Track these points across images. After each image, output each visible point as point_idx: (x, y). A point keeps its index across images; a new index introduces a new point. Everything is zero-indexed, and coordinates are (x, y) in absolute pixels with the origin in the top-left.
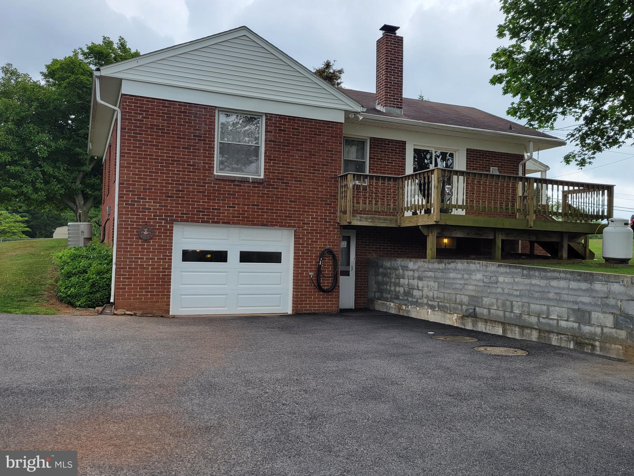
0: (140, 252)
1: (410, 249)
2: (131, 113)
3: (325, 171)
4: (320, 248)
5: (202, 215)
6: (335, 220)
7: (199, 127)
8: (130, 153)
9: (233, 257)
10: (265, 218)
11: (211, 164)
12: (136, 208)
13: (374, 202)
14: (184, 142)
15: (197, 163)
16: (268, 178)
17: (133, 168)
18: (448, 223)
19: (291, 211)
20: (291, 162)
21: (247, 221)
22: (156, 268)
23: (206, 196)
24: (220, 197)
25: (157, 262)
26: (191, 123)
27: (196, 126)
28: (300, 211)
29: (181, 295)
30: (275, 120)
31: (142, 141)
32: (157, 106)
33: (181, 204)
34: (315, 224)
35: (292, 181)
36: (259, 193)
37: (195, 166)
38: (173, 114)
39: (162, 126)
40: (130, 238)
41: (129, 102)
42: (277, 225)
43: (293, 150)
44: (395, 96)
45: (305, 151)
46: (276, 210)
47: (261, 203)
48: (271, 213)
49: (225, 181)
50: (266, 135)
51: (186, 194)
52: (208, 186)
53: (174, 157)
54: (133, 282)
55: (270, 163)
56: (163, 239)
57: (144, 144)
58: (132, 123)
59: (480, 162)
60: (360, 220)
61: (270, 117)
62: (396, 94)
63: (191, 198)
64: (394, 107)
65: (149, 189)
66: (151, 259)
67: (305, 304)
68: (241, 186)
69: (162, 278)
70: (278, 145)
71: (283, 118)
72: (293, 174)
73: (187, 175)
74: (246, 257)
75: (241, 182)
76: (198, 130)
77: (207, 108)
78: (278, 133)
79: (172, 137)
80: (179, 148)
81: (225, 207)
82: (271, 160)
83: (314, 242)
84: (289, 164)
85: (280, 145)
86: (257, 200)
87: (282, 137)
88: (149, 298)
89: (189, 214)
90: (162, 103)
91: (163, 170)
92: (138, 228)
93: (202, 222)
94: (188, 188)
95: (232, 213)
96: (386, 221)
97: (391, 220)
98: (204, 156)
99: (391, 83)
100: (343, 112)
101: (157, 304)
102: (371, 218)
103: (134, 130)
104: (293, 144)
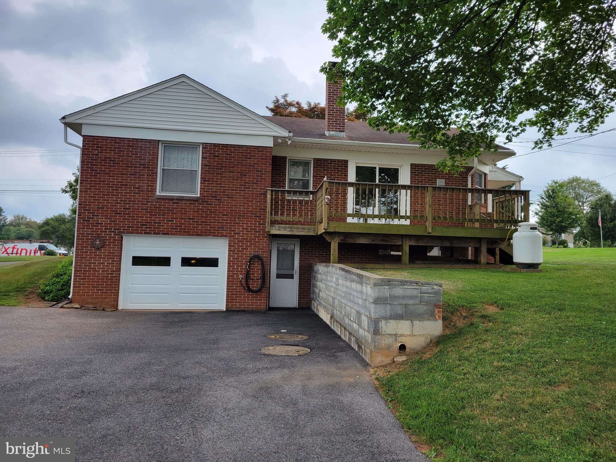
0: (93, 258)
1: (352, 255)
2: (89, 149)
3: (255, 189)
4: (250, 254)
5: (145, 228)
6: (264, 230)
7: (144, 157)
8: (88, 181)
9: (176, 262)
10: (199, 230)
11: (153, 186)
12: (91, 223)
13: (309, 214)
14: (131, 170)
15: (142, 186)
16: (203, 196)
17: (90, 192)
18: (337, 230)
19: (223, 223)
20: (224, 182)
21: (184, 232)
22: (106, 271)
23: (148, 212)
24: (161, 213)
25: (106, 266)
26: (137, 154)
27: (141, 157)
28: (231, 223)
29: (130, 293)
30: (210, 148)
31: (97, 170)
32: (110, 143)
33: (127, 219)
34: (245, 234)
35: (225, 198)
36: (194, 209)
37: (140, 188)
38: (123, 148)
39: (114, 158)
40: (85, 247)
41: (88, 141)
42: (210, 235)
43: (226, 172)
44: (337, 122)
45: (237, 172)
46: (209, 222)
47: (196, 217)
48: (205, 225)
49: (166, 199)
50: (202, 160)
51: (131, 212)
52: (150, 205)
53: (123, 182)
54: (87, 282)
55: (205, 183)
56: (112, 248)
57: (98, 173)
58: (90, 157)
59: (425, 175)
60: (279, 230)
61: (206, 146)
62: (338, 119)
63: (136, 214)
64: (337, 131)
65: (101, 208)
66: (102, 263)
67: (235, 302)
68: (178, 203)
69: (110, 279)
70: (212, 168)
71: (217, 146)
72: (225, 192)
73: (133, 196)
74: (186, 262)
75: (179, 200)
76: (143, 160)
77: (151, 142)
78: (213, 159)
79: (121, 166)
80: (127, 174)
81: (164, 221)
82: (206, 181)
83: (244, 249)
84: (222, 184)
85: (214, 169)
86: (193, 214)
87: (216, 161)
88: (100, 295)
89: (134, 227)
90: (114, 140)
91: (114, 192)
92: (92, 239)
93: (145, 233)
94: (133, 206)
95: (170, 226)
96: (304, 230)
97: (309, 229)
98: (147, 181)
99: (334, 110)
100: (272, 138)
101: (106, 300)
102: (289, 228)
103: (90, 162)
104: (226, 167)
